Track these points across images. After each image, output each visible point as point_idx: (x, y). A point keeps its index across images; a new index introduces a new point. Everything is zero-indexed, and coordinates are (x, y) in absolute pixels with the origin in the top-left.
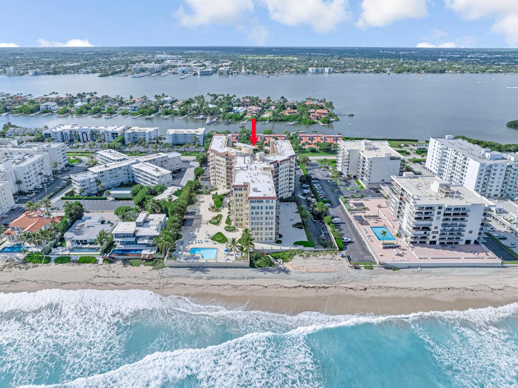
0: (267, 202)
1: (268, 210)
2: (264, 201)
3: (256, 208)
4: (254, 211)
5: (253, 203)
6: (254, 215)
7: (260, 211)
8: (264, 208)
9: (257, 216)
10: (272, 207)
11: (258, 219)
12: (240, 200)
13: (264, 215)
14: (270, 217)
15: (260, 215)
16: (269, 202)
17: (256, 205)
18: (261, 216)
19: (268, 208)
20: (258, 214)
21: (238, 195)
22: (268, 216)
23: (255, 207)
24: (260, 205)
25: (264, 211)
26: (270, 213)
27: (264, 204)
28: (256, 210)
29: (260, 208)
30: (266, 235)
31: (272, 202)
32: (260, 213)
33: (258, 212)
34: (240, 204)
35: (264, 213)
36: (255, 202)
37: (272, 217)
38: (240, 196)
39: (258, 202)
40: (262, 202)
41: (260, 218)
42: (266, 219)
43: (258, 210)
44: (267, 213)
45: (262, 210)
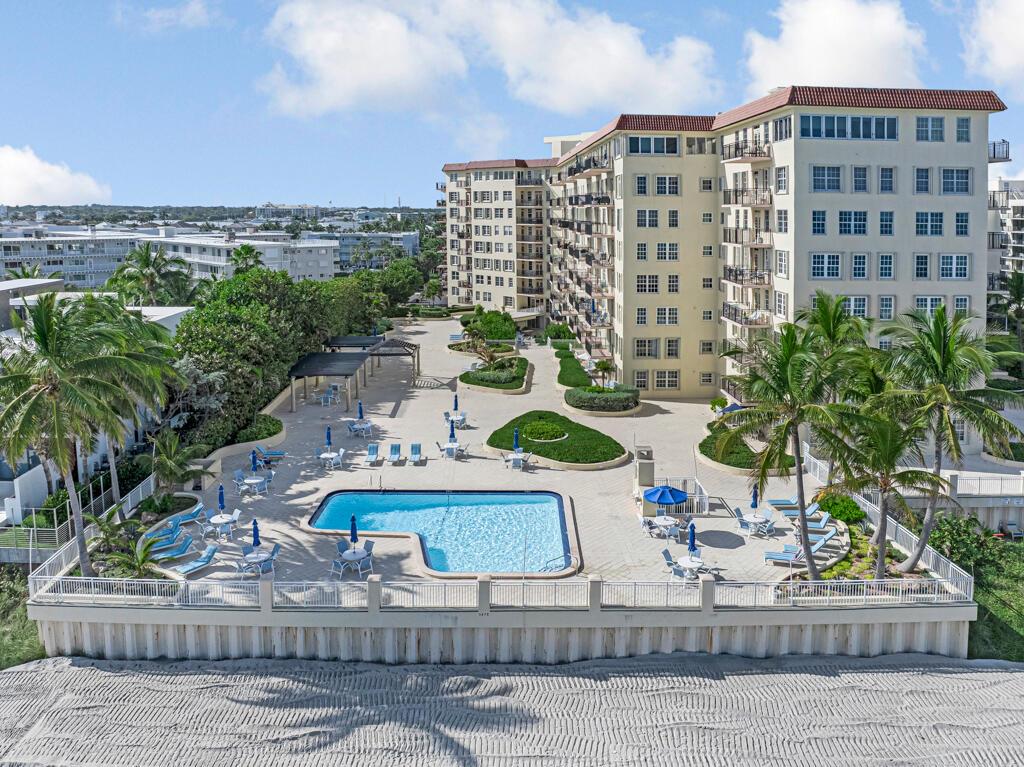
0: (921, 136)
1: (935, 201)
2: (907, 120)
3: (847, 179)
4: (833, 204)
5: (824, 142)
6: (833, 241)
7: (872, 203)
8: (905, 180)
9: (854, 244)
11: (859, 272)
13: (906, 243)
14: (947, 260)
15: (871, 243)
16: (939, 136)
17: (844, 152)
18: (886, 244)
19: (936, 181)
20: (861, 230)
22: (930, 245)
23: (836, 171)
24: (872, 153)
25: (906, 204)
26: (949, 224)
27: (905, 152)
28: (849, 200)
29: (874, 180)
31: (963, 136)
32: (873, 223)
33: (862, 217)
34: (661, 247)
35: (904, 224)
36: (835, 130)
37: (962, 260)
38: (661, 191)
39: (862, 130)
40: (893, 135)
41: (872, 266)
42: (922, 272)
43: (861, 195)
44: (929, 224)
45: (886, 196)
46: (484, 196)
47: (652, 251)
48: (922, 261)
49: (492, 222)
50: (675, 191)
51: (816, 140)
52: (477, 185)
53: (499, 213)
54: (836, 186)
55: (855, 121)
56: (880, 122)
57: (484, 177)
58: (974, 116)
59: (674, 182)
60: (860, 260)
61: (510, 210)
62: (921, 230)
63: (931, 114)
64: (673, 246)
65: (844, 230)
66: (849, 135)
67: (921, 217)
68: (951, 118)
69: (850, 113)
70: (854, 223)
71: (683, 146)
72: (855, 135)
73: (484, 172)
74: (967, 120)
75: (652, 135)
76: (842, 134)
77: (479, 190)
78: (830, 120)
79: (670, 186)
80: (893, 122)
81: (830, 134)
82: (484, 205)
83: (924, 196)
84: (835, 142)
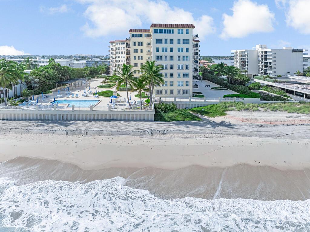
0: (179, 33)
1: (181, 46)
2: (176, 30)
3: (163, 41)
4: (160, 46)
5: (159, 34)
6: (160, 53)
7: (168, 46)
8: (175, 41)
9: (165, 54)
10: (188, 40)
11: (166, 59)
12: (139, 51)
13: (175, 54)
14: (184, 57)
15: (168, 54)
16: (182, 33)
17: (163, 36)
18: (171, 54)
19: (182, 41)
20: (166, 51)
21: (137, 44)
22: (180, 54)
23: (161, 40)
24: (168, 36)
25: (175, 46)
26: (185, 50)
27: (175, 36)
28: (164, 45)
29: (169, 41)
30: (179, 85)
31: (187, 33)
32: (169, 50)
33: (166, 49)
34: (139, 57)
35: (175, 50)
36: (161, 32)
37: (187, 57)
38: (139, 45)
39: (166, 32)
40: (173, 33)
41: (169, 58)
42: (179, 59)
43: (166, 44)
44: (180, 50)
45: (171, 45)
46: (119, 49)
47: (137, 58)
48: (179, 57)
49: (120, 55)
50: (142, 45)
51: (157, 34)
52: (117, 46)
53: (122, 53)
54: (161, 43)
55: (165, 30)
56: (170, 30)
57: (119, 44)
58: (190, 29)
59: (142, 43)
60: (166, 57)
61: (124, 52)
62: (179, 51)
63: (180, 29)
64: (142, 57)
65: (163, 51)
66: (164, 33)
67: (179, 49)
68: (185, 30)
69: (164, 29)
70: (165, 50)
71: (144, 36)
72: (165, 33)
73: (119, 43)
74: (188, 30)
75: (137, 33)
76: (162, 33)
77: (117, 47)
78: (160, 30)
79: (141, 44)
80: (173, 30)
81: (160, 33)
82: (118, 51)
83: (179, 44)
84: (161, 34)
